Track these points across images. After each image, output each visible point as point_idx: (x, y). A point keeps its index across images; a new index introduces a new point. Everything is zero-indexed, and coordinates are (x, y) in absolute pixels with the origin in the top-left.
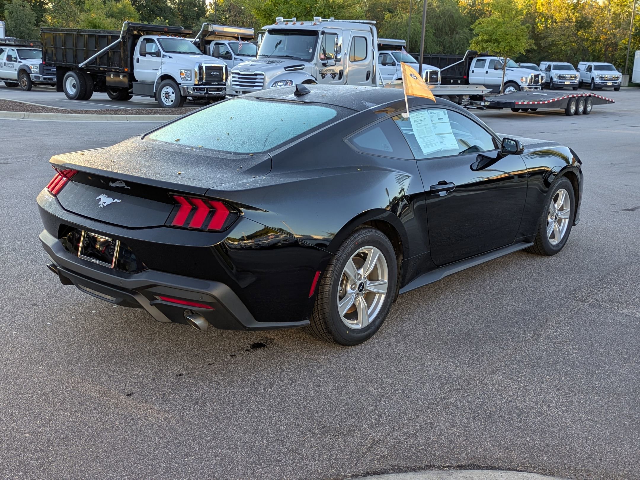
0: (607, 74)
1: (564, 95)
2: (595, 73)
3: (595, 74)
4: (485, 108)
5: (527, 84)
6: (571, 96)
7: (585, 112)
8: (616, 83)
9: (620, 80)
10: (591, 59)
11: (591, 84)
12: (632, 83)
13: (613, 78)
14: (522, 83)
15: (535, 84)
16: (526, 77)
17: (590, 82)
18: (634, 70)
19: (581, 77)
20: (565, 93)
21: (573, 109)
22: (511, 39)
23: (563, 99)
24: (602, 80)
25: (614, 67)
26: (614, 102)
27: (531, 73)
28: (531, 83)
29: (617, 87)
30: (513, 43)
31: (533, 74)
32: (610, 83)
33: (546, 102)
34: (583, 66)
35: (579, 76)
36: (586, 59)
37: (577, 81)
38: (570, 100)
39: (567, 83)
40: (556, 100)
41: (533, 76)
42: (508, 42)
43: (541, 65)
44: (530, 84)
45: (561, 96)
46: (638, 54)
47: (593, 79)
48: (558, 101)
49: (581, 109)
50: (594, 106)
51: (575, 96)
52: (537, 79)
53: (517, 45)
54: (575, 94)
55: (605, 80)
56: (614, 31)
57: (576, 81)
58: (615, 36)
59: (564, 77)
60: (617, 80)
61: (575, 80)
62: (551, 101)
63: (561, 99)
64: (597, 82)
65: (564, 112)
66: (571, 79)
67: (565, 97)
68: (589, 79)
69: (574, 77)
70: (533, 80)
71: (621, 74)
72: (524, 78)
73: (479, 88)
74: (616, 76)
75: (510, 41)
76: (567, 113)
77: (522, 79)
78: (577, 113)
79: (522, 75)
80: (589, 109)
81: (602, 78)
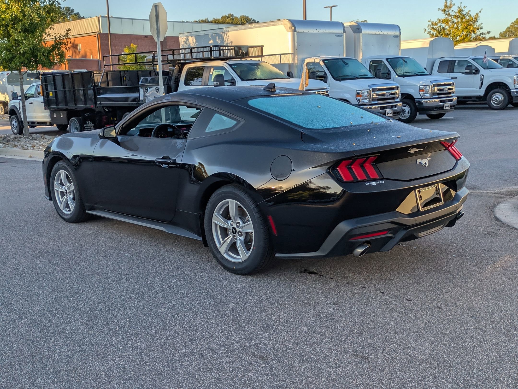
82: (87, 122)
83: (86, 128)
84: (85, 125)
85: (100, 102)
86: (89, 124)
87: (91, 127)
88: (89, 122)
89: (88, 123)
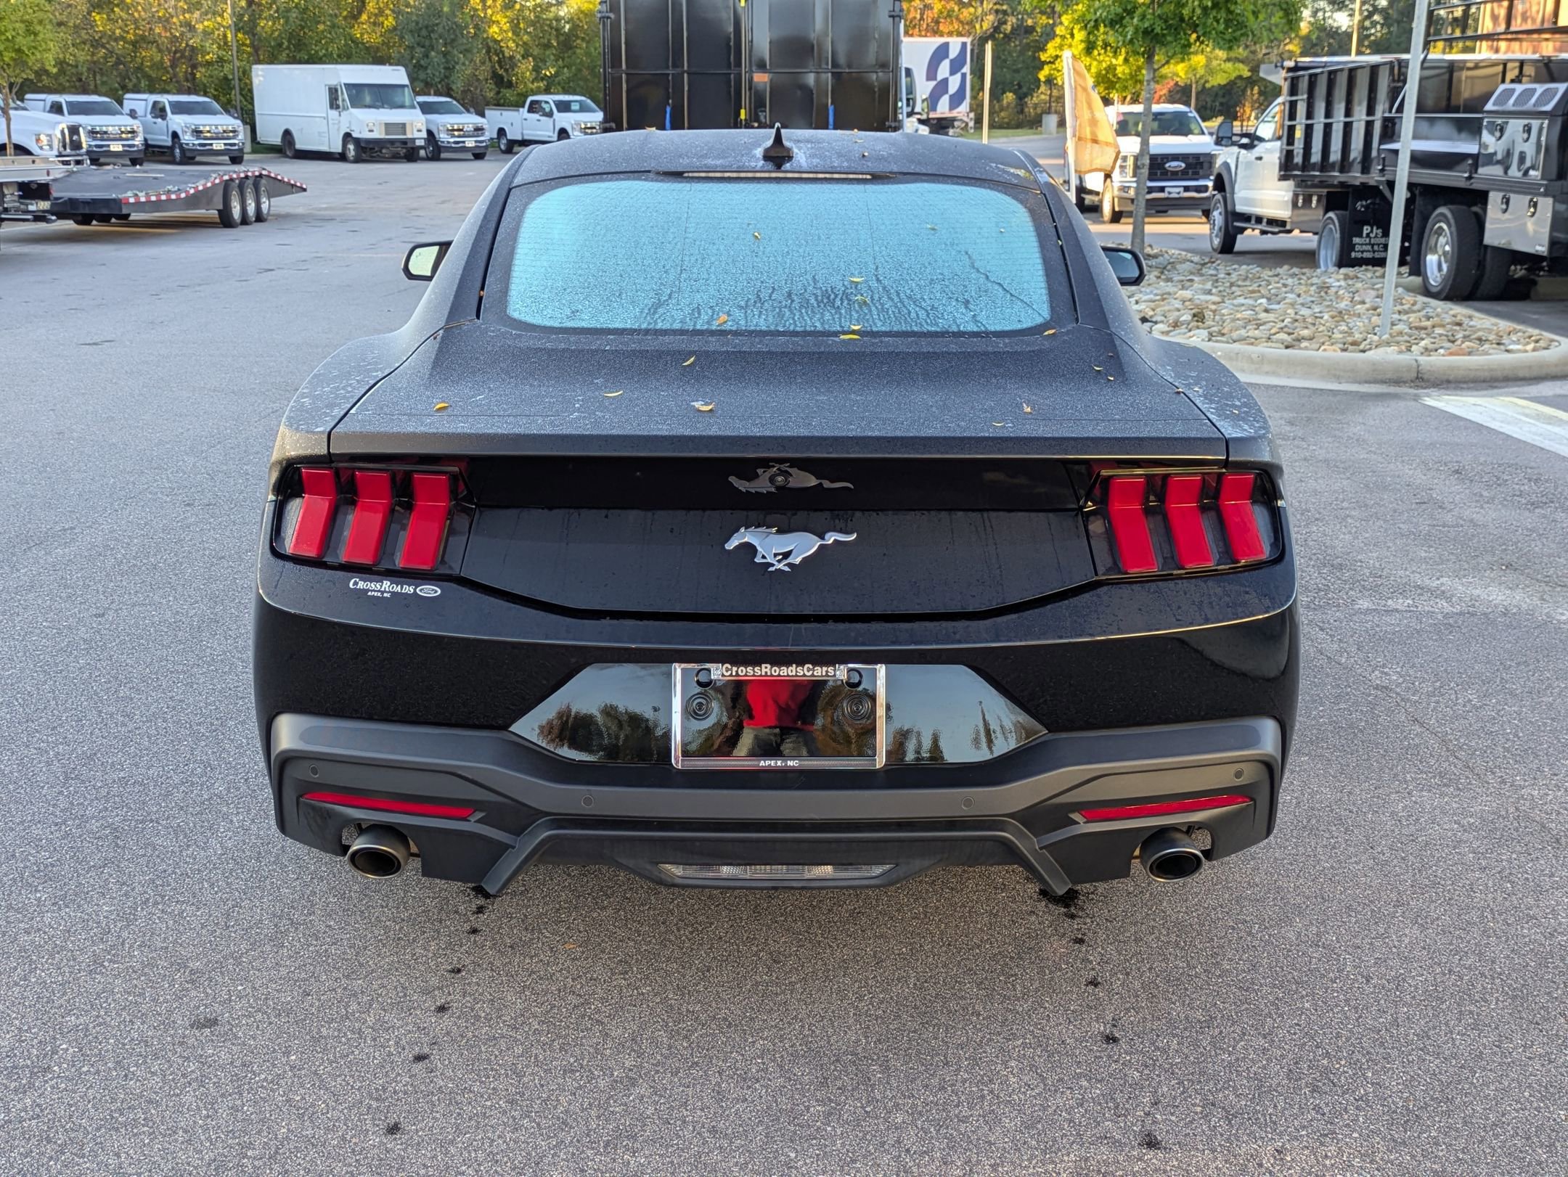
0: (207, 122)
1: (214, 175)
2: (178, 122)
3: (179, 124)
4: (54, 218)
5: (55, 152)
6: (226, 178)
7: (260, 218)
8: (234, 145)
9: (241, 136)
10: (143, 85)
11: (172, 148)
12: (259, 143)
13: (224, 132)
14: (41, 148)
15: (73, 153)
16: (49, 133)
17: (169, 143)
18: (257, 111)
19: (145, 131)
20: (214, 172)
21: (236, 212)
22: (14, 30)
23: (214, 185)
24: (198, 138)
25: (216, 106)
26: (305, 190)
27: (59, 123)
28: (65, 149)
29: (236, 154)
30: (22, 42)
31: (64, 126)
32: (218, 145)
33: (183, 195)
34: (139, 102)
35: (141, 129)
36: (130, 86)
37: (138, 141)
38: (227, 185)
39: (116, 147)
40: (201, 188)
41: (66, 132)
42: (7, 39)
43: (125, 102)
44: (64, 153)
45: (206, 176)
46: (260, 73)
47: (175, 135)
48: (206, 189)
49: (251, 209)
50: (272, 200)
51: (235, 176)
52: (75, 138)
53: (35, 48)
54: (235, 172)
55: (206, 138)
56: (187, 15)
57: (136, 143)
58: (191, 28)
59: (106, 133)
60: (234, 138)
61: (133, 139)
62: (192, 191)
63: (209, 185)
64: (187, 144)
65: (218, 220)
66: (124, 136)
67: (217, 181)
68: (165, 138)
69: (130, 132)
70: (67, 140)
71: (238, 122)
72: (43, 137)
73: (19, 164)
74: (230, 128)
75: (13, 37)
76: (225, 221)
77: (38, 140)
78: (245, 221)
79: (37, 129)
80: (265, 207)
81: (197, 133)
82: (1366, 229)
83: (1358, 248)
84: (1356, 240)
85: (1384, 166)
86: (1372, 235)
87: (1376, 248)
88: (1372, 231)
89: (1368, 235)
